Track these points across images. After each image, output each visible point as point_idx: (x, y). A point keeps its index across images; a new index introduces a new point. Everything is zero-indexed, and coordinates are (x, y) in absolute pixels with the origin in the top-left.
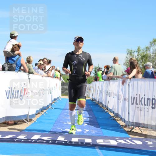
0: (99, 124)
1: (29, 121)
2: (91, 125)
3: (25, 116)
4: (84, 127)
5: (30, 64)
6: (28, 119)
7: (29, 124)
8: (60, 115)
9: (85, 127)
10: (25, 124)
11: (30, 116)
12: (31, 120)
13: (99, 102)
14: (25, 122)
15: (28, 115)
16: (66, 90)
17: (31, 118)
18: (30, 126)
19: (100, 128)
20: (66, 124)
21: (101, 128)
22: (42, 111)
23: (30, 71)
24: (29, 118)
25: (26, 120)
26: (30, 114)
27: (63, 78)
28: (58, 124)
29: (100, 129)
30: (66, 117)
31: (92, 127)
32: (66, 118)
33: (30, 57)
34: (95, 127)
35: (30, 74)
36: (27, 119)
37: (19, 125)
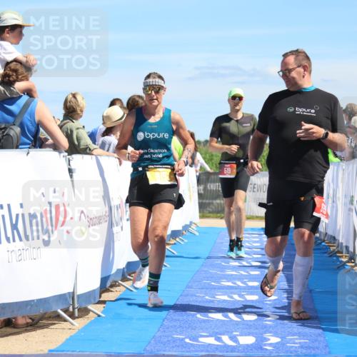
0: (319, 315)
1: (76, 314)
2: (290, 318)
3: (61, 298)
4: (266, 326)
5: (76, 119)
6: (74, 309)
7: (78, 324)
8: (188, 287)
9: (270, 326)
10: (64, 325)
11: (78, 296)
12: (84, 312)
13: (326, 233)
14: (65, 320)
15: (73, 292)
16: (216, 198)
17: (83, 306)
18: (80, 331)
19: (320, 328)
20: (204, 321)
21: (323, 329)
22: (124, 279)
23: (79, 143)
24: (76, 306)
25: (66, 311)
26: (80, 291)
27: (204, 158)
28: (176, 320)
29: (320, 331)
30: (206, 294)
31: (295, 327)
32: (207, 297)
33: (74, 96)
34: (303, 325)
35: (74, 156)
36: (71, 309)
37: (45, 330)
